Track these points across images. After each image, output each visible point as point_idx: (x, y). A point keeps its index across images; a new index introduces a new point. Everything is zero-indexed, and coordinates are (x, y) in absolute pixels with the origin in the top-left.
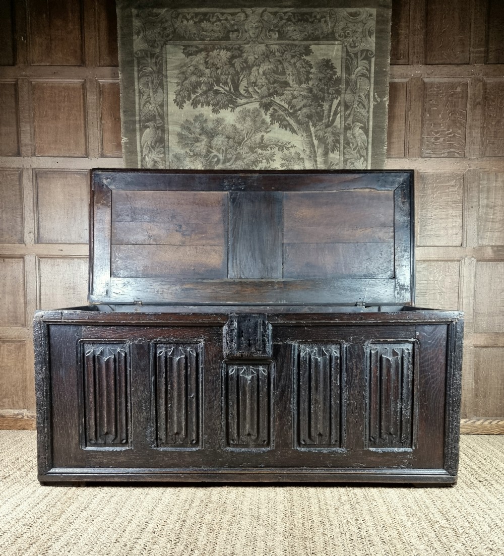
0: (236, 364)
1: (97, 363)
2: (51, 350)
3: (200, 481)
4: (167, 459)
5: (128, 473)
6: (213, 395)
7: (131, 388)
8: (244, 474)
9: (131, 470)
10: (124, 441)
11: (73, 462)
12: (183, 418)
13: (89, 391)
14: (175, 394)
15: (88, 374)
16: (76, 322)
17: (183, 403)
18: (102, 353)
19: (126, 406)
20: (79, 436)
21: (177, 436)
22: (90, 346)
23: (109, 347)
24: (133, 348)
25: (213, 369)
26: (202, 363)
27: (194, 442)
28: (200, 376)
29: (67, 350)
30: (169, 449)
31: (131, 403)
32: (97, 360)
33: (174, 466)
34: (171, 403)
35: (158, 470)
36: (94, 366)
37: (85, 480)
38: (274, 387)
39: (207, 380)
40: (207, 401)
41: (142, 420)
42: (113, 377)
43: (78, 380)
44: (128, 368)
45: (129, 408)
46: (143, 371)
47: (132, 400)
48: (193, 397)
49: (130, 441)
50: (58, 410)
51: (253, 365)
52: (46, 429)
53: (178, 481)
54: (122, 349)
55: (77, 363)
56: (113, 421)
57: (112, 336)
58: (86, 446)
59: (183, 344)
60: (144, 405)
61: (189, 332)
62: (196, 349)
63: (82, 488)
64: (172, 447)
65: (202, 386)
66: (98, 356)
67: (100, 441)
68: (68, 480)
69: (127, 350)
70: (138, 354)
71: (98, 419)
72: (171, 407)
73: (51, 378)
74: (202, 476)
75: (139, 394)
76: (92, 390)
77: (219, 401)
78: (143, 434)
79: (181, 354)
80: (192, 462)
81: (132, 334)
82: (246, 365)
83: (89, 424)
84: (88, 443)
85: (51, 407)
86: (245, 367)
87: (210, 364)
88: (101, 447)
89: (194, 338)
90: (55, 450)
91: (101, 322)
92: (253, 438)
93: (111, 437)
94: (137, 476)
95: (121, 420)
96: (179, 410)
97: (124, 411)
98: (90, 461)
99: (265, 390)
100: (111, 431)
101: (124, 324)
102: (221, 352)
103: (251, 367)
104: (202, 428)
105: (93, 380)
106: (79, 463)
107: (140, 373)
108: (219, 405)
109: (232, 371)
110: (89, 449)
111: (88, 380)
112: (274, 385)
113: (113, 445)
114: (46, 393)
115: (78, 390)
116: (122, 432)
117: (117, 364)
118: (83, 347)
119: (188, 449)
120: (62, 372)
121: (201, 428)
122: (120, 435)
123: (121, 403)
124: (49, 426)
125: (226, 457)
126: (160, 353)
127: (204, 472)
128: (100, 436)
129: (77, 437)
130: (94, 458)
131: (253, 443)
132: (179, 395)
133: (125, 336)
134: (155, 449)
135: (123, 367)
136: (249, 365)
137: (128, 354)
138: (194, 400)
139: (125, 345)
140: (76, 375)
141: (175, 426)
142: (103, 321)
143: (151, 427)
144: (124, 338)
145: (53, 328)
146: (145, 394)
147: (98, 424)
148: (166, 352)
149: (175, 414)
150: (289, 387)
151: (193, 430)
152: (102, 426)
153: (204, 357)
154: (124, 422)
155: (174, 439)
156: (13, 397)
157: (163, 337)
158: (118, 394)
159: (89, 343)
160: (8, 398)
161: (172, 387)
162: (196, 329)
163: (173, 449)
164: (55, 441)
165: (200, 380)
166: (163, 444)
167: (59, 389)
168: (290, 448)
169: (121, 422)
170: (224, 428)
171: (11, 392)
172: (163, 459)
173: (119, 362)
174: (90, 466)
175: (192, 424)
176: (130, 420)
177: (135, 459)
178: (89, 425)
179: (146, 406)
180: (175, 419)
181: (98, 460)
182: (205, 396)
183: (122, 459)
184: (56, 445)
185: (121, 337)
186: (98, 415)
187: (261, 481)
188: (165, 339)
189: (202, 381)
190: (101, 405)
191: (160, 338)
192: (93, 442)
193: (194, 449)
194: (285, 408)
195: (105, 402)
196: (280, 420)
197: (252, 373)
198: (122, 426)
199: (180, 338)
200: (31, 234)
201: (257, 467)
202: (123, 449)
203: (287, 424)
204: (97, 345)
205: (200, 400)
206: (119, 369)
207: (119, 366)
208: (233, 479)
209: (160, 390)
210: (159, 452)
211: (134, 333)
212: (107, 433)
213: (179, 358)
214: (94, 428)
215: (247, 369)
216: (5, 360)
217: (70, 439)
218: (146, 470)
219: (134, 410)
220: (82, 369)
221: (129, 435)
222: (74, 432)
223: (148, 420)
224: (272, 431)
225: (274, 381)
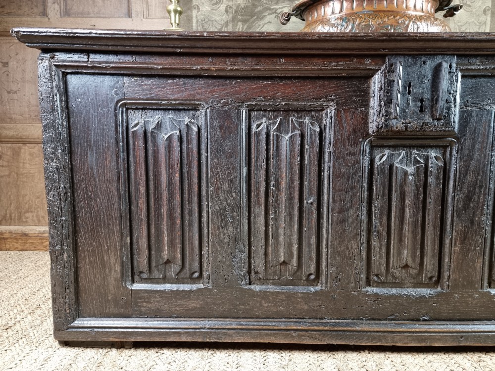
0: (389, 147)
1: (150, 144)
2: (72, 120)
3: (325, 343)
4: (266, 305)
5: (204, 328)
6: (348, 199)
7: (208, 187)
8: (399, 332)
9: (208, 323)
10: (196, 275)
11: (112, 309)
12: (295, 237)
13: (138, 190)
14: (283, 196)
15: (135, 162)
16: (113, 67)
17: (296, 213)
18: (159, 126)
19: (200, 217)
20: (122, 266)
21: (283, 268)
22: (138, 114)
23: (170, 115)
24: (211, 118)
25: (350, 154)
26: (330, 143)
27: (313, 277)
28: (326, 166)
29: (100, 121)
30: (271, 288)
31: (208, 212)
32: (150, 139)
33: (278, 316)
34: (275, 213)
35: (252, 324)
36: (146, 148)
37: (133, 339)
38: (454, 186)
39: (337, 175)
40: (336, 210)
41: (226, 240)
42: (177, 167)
43: (118, 173)
44: (203, 152)
45: (204, 219)
46: (229, 157)
47: (210, 207)
48: (312, 203)
49: (205, 274)
50: (86, 223)
51: (418, 147)
52: (65, 255)
53: (287, 342)
54: (193, 121)
55: (117, 142)
56: (178, 241)
57: (177, 96)
58: (133, 281)
59: (297, 111)
60: (229, 215)
61: (309, 89)
62: (319, 121)
63: (126, 351)
64: (273, 284)
65: (329, 184)
66: (152, 132)
67: (156, 274)
68: (103, 339)
69: (202, 122)
70: (220, 127)
71: (153, 238)
72: (275, 219)
73: (72, 169)
74: (328, 335)
75: (222, 196)
76: (142, 189)
77: (358, 209)
78: (228, 263)
79: (294, 129)
80: (308, 310)
81: (210, 92)
82: (404, 147)
83: (138, 245)
84: (136, 277)
85: (75, 219)
86: (404, 152)
87: (344, 145)
88: (158, 283)
89: (318, 99)
90: (82, 288)
91: (157, 69)
92: (414, 272)
93: (174, 269)
94: (219, 333)
95: (191, 239)
96: (290, 224)
97: (196, 225)
98: (140, 306)
99: (438, 191)
100: (175, 257)
101: (197, 73)
102: (366, 124)
103: (415, 151)
104: (327, 255)
105: (143, 173)
106: (122, 311)
107: (224, 160)
108: (358, 215)
109: (382, 157)
110: (137, 286)
111: (136, 173)
112: (455, 181)
113: (177, 281)
114: (66, 193)
115: (118, 190)
116: (192, 260)
117: (185, 146)
118: (127, 116)
119: (301, 289)
120: (91, 159)
121: (324, 254)
122: (190, 265)
123: (191, 213)
124: (71, 249)
125: (366, 303)
126: (258, 126)
127: (332, 329)
128: (156, 266)
129: (118, 268)
130: (146, 302)
131: (412, 281)
132: (290, 199)
133: (198, 97)
134: (248, 287)
135: (195, 150)
136: (411, 147)
137: (203, 127)
138: (314, 207)
139: (198, 113)
140: (114, 163)
141: (281, 250)
142: (160, 67)
143: (242, 251)
144: (198, 100)
145: (73, 80)
146: (232, 196)
147: (153, 247)
148: (268, 126)
149: (281, 231)
150: (481, 186)
151: (310, 258)
152: (160, 249)
153: (335, 134)
154: (196, 243)
155: (278, 272)
156: (38, 211)
157: (264, 97)
158: (186, 196)
159: (137, 109)
160: (32, 212)
161: (277, 186)
162: (321, 83)
163: (277, 289)
164: (81, 274)
165: (326, 173)
166: (260, 279)
167: (86, 187)
168: (476, 289)
169: (192, 244)
170: (364, 254)
171: (36, 205)
172: (261, 305)
173: (188, 142)
174: (140, 316)
175: (310, 248)
176: (205, 239)
177: (215, 304)
178: (139, 248)
179: (233, 217)
180: (282, 238)
181: (153, 306)
182: (334, 201)
183: (194, 304)
184: (82, 281)
185: (191, 98)
186: (153, 231)
187: (428, 344)
188: (267, 101)
189: (329, 176)
190: (159, 216)
191: (259, 99)
192: (145, 276)
193: (312, 289)
194: (472, 222)
195: (164, 211)
196: (462, 242)
197: (416, 162)
198: (192, 249)
199: (294, 100)
200: (56, 4)
201: (418, 320)
202: (195, 287)
203: (475, 249)
204: (150, 113)
205: (325, 208)
206: (188, 154)
207: (188, 148)
208: (382, 341)
209: (258, 190)
210: (253, 293)
211: (214, 91)
212: (168, 262)
213: (290, 135)
214: (147, 252)
215: (407, 154)
216: (27, 166)
217: (107, 270)
218: (233, 324)
219: (213, 223)
220: (125, 152)
221: (205, 264)
222: (113, 260)
223: (236, 240)
224: (447, 260)
225: (455, 175)
